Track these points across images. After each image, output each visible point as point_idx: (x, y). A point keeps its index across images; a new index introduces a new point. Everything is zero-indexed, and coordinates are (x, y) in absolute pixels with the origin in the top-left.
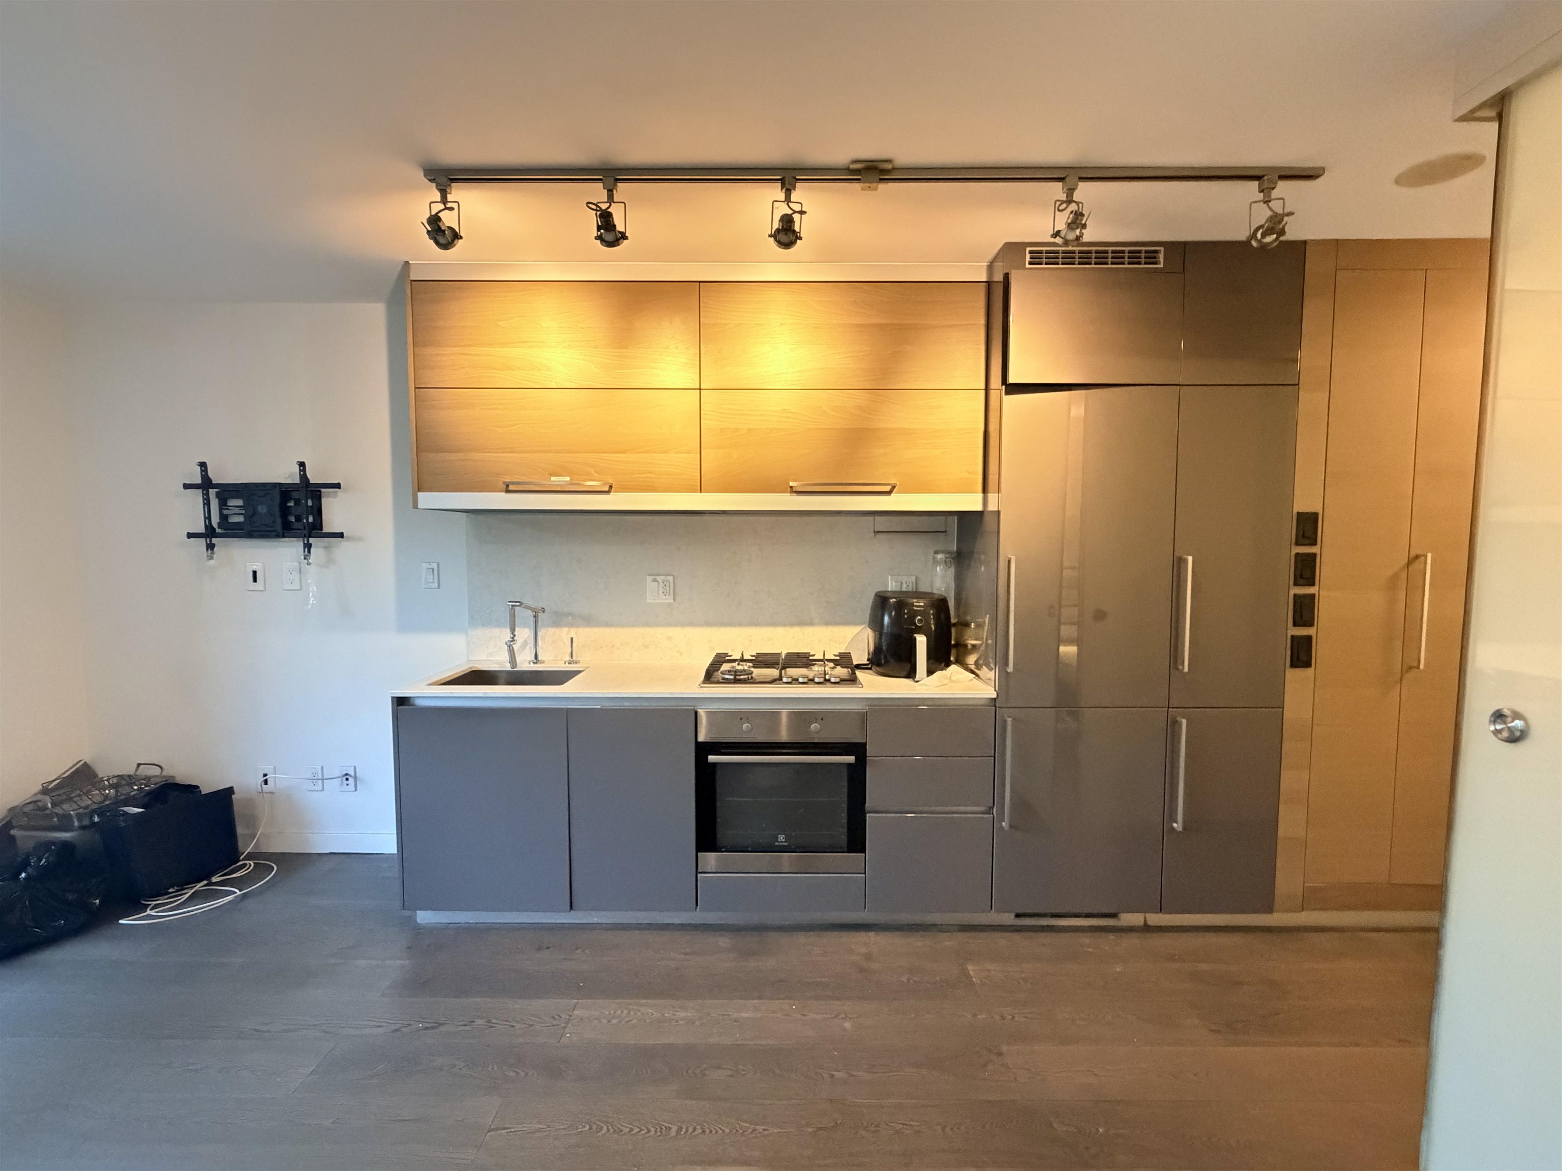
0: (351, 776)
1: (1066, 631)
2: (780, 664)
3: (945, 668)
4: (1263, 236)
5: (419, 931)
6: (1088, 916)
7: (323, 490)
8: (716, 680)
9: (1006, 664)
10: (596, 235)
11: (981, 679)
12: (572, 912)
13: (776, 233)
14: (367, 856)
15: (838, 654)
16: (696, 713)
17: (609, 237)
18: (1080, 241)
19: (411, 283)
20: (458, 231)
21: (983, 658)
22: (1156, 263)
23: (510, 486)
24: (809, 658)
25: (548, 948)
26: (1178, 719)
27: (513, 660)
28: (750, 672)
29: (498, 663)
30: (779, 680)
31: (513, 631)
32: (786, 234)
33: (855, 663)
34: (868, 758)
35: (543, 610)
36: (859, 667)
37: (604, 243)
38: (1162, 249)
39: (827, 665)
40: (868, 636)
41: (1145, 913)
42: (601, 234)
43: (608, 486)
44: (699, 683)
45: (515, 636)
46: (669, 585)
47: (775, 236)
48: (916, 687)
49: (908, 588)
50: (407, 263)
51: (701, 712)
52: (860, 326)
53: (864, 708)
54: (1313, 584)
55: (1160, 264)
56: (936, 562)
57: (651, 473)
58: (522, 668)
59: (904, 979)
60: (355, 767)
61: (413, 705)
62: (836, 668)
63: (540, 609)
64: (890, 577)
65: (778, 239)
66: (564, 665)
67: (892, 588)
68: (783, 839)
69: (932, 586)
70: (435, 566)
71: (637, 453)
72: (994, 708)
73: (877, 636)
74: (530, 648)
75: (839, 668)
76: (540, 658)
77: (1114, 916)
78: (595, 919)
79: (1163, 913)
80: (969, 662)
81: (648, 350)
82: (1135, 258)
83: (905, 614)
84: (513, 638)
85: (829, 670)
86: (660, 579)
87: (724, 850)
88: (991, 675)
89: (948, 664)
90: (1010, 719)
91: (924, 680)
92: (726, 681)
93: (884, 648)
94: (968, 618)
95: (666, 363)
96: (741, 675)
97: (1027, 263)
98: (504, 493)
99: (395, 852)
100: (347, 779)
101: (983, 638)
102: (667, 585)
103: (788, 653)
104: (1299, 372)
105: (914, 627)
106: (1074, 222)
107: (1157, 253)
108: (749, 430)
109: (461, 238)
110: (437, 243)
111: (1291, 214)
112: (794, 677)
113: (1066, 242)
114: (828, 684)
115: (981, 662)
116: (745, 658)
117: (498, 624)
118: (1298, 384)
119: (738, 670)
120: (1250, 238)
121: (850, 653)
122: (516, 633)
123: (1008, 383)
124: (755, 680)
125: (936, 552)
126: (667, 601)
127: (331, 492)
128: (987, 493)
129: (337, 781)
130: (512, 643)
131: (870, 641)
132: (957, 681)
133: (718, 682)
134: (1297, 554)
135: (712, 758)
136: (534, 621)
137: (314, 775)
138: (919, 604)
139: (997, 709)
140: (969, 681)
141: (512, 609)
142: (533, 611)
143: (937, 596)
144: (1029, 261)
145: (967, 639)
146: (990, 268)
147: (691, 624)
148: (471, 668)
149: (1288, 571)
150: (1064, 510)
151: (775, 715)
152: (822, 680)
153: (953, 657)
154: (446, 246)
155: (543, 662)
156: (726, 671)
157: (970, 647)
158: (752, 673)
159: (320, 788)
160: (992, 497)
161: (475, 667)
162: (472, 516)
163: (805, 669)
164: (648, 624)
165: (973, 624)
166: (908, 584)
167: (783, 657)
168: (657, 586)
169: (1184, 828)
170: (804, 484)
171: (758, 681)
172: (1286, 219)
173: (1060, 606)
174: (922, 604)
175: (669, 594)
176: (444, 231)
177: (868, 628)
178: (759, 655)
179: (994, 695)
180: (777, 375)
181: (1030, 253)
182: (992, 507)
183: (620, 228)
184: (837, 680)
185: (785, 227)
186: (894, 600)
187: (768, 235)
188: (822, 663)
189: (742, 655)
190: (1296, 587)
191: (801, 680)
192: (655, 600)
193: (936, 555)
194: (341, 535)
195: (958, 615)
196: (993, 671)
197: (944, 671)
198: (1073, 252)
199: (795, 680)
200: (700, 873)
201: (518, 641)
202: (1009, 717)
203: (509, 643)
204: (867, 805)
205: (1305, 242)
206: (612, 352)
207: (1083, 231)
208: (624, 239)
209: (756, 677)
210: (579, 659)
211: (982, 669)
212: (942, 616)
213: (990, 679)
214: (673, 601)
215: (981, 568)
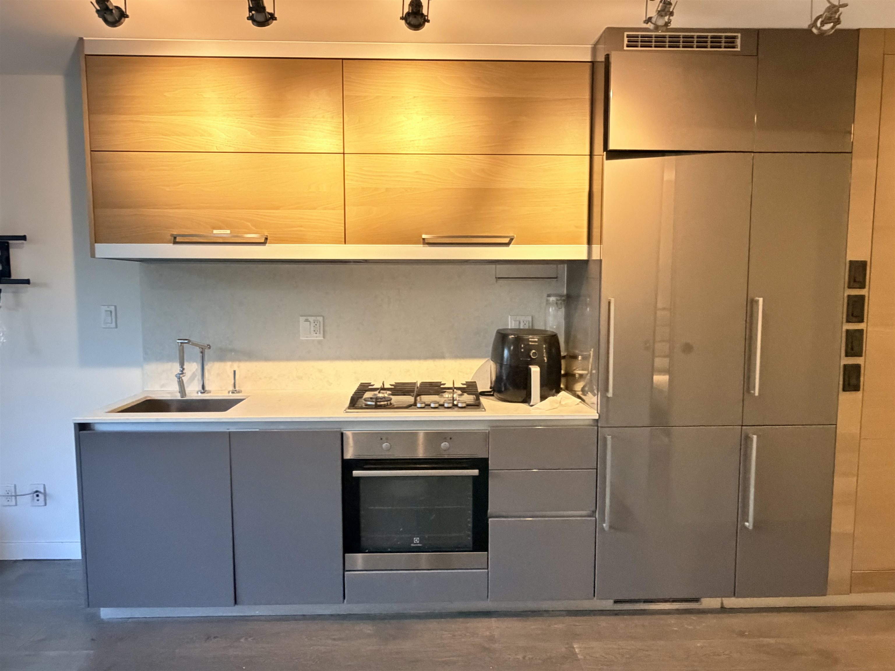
0: (40, 492)
1: (659, 362)
2: (415, 392)
3: (555, 394)
4: (823, 24)
5: (103, 625)
6: (675, 601)
7: (10, 242)
8: (360, 405)
9: (607, 390)
10: (248, 16)
11: (587, 404)
12: (236, 606)
13: (407, 16)
14: (56, 561)
15: (465, 383)
16: (342, 434)
17: (260, 18)
18: (668, 27)
19: (86, 58)
20: (124, 10)
21: (588, 386)
22: (734, 47)
23: (178, 238)
24: (440, 386)
25: (215, 638)
26: (750, 435)
27: (182, 391)
28: (389, 399)
29: (169, 393)
30: (414, 406)
31: (182, 365)
32: (415, 17)
33: (480, 390)
34: (490, 471)
35: (209, 347)
36: (483, 394)
37: (255, 23)
38: (739, 35)
39: (456, 392)
40: (491, 366)
41: (722, 597)
42: (253, 15)
43: (264, 239)
44: (345, 409)
45: (183, 369)
46: (320, 324)
47: (405, 18)
48: (530, 410)
49: (525, 326)
50: (81, 39)
51: (349, 434)
52: (481, 99)
53: (487, 428)
54: (862, 321)
55: (737, 48)
56: (548, 303)
57: (301, 226)
58: (191, 396)
59: (520, 657)
60: (44, 485)
61: (94, 430)
62: (463, 395)
63: (207, 346)
64: (510, 317)
65: (408, 22)
66: (228, 395)
67: (511, 326)
68: (418, 540)
69: (545, 324)
70: (112, 308)
71: (289, 209)
72: (596, 428)
73: (498, 367)
74: (198, 380)
75: (465, 394)
76: (207, 388)
77: (697, 600)
78: (257, 612)
79: (738, 597)
80: (576, 390)
81: (298, 118)
82: (716, 42)
83: (522, 348)
84: (182, 371)
85: (458, 396)
86: (311, 319)
87: (367, 551)
88: (594, 399)
89: (558, 390)
90: (610, 437)
91: (537, 404)
92: (368, 407)
93: (504, 378)
94: (577, 352)
95: (314, 131)
96: (381, 402)
97: (625, 45)
98: (171, 244)
99: (80, 557)
100: (38, 496)
101: (588, 369)
102: (318, 324)
103: (422, 382)
104: (853, 142)
105: (529, 359)
106: (663, 10)
107: (735, 38)
108: (387, 190)
109: (127, 16)
110: (106, 21)
111: (845, 5)
112: (426, 403)
113: (657, 28)
114: (456, 409)
115: (586, 389)
116: (386, 387)
117: (169, 359)
118: (851, 153)
119: (380, 397)
120: (811, 26)
121: (475, 382)
122: (185, 367)
123: (608, 150)
124: (393, 405)
125: (549, 296)
126: (317, 338)
127: (19, 244)
128: (592, 245)
129: (29, 497)
130: (181, 376)
131: (492, 371)
132: (566, 405)
133: (362, 408)
134: (849, 296)
135: (356, 473)
136: (201, 356)
137: (8, 492)
138: (534, 339)
139: (599, 428)
140: (576, 405)
141: (181, 346)
142: (200, 348)
143: (549, 333)
144: (627, 44)
145: (575, 370)
146: (594, 50)
147: (339, 358)
148: (146, 397)
149: (842, 309)
150: (658, 259)
151: (414, 435)
152: (450, 405)
153: (564, 385)
154: (114, 23)
155: (209, 392)
156: (368, 398)
157: (577, 376)
158: (391, 400)
159: (13, 503)
160: (596, 248)
161: (149, 397)
162: (144, 264)
163: (437, 396)
164: (302, 359)
165: (580, 357)
166: (525, 322)
167: (418, 386)
168: (309, 324)
169: (754, 526)
170: (438, 236)
171: (395, 406)
172: (841, 9)
173: (654, 343)
174: (536, 340)
175: (320, 333)
176: (112, 10)
177: (490, 360)
178: (397, 385)
179: (597, 418)
180: (411, 141)
181: (627, 37)
182: (595, 256)
183: (269, 9)
184: (464, 405)
185: (414, 10)
186: (513, 336)
187: (399, 18)
188: (452, 391)
189: (383, 384)
190: (848, 324)
191: (433, 405)
192: (307, 337)
193: (549, 298)
194: (27, 282)
195: (567, 349)
196: (596, 396)
197: (555, 397)
198: (664, 37)
199: (428, 406)
200: (348, 571)
201: (186, 373)
202: (609, 435)
203: (178, 376)
204: (489, 511)
205: (858, 30)
206: (264, 120)
207: (671, 18)
208: (273, 20)
209: (395, 404)
210: (242, 389)
211: (587, 395)
212: (554, 350)
213: (593, 403)
214: (322, 338)
215: (587, 309)
